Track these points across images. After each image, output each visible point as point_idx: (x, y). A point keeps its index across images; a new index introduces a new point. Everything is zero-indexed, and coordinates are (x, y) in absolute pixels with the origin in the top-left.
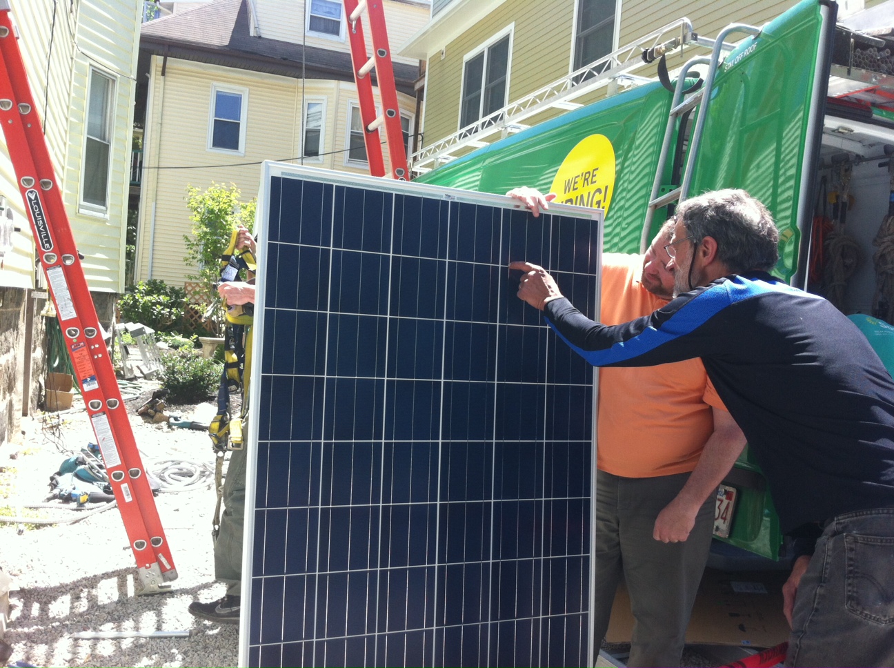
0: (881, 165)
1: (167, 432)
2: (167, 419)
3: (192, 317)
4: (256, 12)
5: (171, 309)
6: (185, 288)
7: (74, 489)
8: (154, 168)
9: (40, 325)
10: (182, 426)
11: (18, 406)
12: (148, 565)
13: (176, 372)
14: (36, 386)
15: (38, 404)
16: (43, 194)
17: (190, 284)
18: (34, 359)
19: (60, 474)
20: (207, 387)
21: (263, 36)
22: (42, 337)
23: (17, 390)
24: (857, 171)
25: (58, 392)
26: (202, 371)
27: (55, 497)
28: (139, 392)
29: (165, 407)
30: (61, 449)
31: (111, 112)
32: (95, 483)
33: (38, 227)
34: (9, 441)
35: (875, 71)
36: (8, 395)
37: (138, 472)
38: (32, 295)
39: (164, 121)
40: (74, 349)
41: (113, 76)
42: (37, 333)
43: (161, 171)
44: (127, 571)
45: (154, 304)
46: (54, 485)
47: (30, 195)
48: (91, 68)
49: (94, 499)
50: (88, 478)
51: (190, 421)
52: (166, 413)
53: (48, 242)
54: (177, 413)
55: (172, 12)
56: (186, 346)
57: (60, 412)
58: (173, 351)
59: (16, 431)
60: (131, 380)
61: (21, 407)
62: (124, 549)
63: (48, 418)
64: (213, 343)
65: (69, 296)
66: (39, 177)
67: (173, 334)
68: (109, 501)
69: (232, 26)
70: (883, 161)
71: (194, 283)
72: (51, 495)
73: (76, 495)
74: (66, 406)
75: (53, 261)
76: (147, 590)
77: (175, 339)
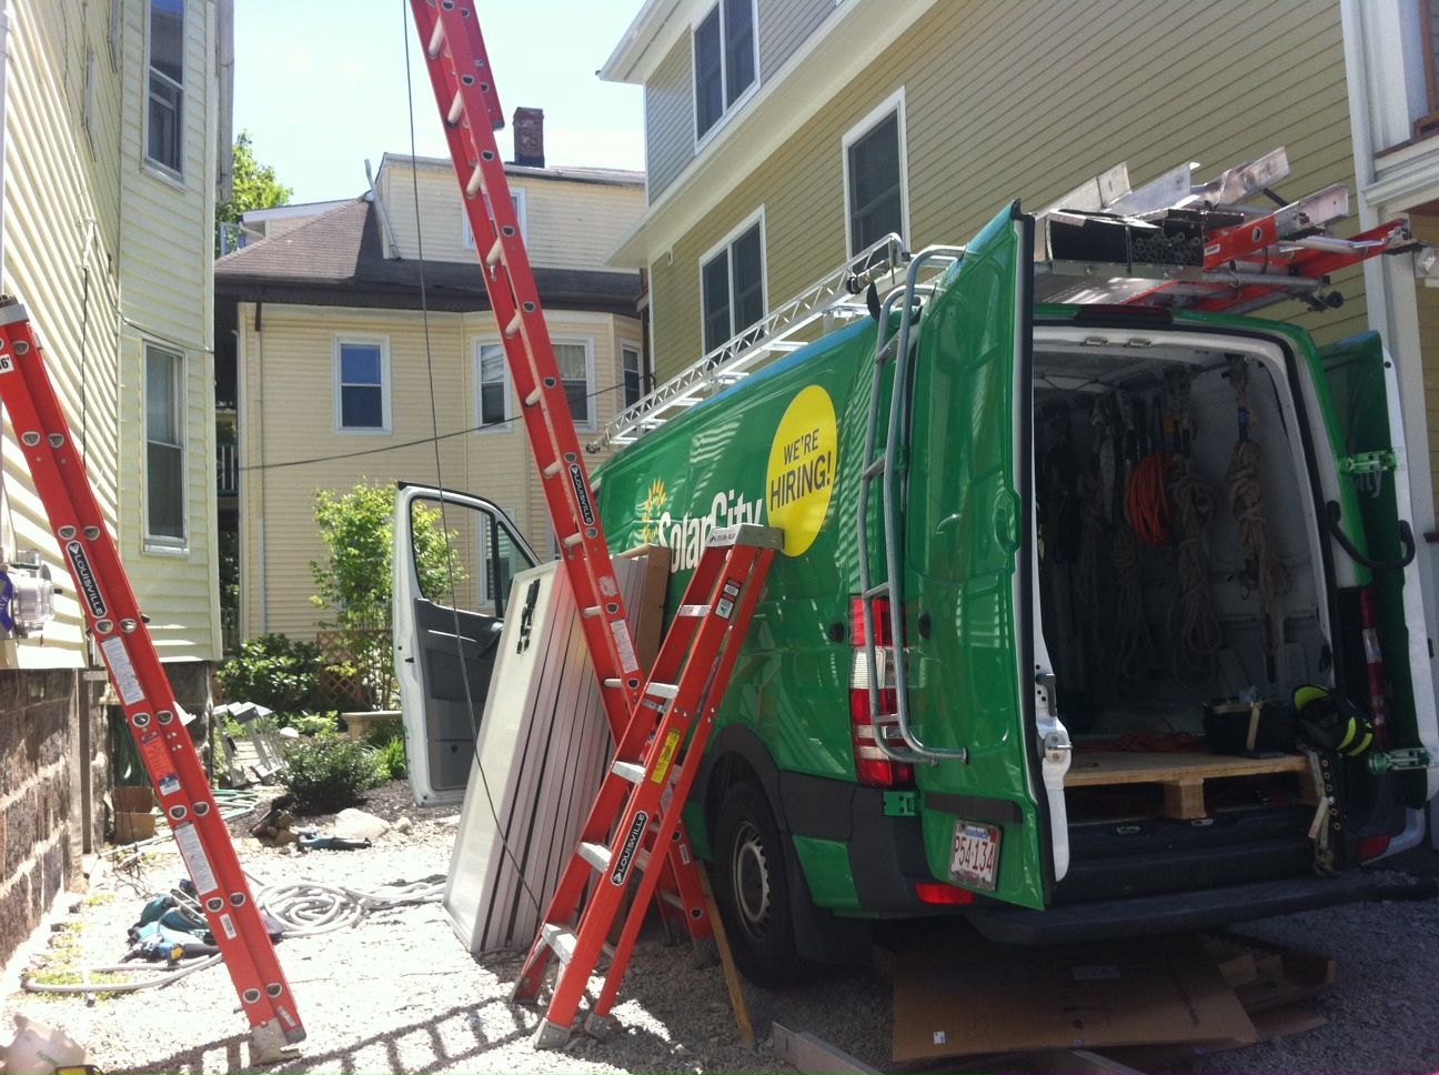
0: (1224, 375)
1: (297, 857)
2: (295, 839)
3: (332, 684)
4: (389, 223)
5: (299, 676)
6: (318, 642)
7: (162, 941)
8: (257, 468)
9: (102, 719)
10: (319, 846)
11: (76, 838)
12: (264, 1023)
13: (306, 768)
14: (101, 809)
15: (105, 836)
16: (90, 546)
17: (325, 635)
18: (95, 769)
19: (141, 924)
20: (354, 786)
21: (404, 257)
22: (104, 736)
23: (73, 815)
24: (1198, 386)
25: (134, 814)
26: (343, 762)
27: (136, 955)
28: (255, 804)
29: (292, 821)
30: (143, 894)
31: (180, 403)
32: (192, 932)
33: (86, 589)
34: (66, 889)
35: (1167, 263)
36: (61, 822)
37: (241, 897)
38: (85, 676)
39: (266, 397)
40: (144, 742)
41: (178, 351)
42: (96, 731)
43: (269, 472)
44: (240, 1038)
45: (273, 671)
46: (133, 937)
47: (72, 549)
48: (145, 344)
49: (191, 953)
50: (182, 923)
51: (330, 837)
52: (295, 830)
53: (100, 606)
54: (311, 828)
55: (264, 235)
56: (325, 731)
57: (138, 844)
58: (306, 739)
59: (77, 875)
60: (241, 788)
61: (81, 838)
62: (235, 1012)
63: (122, 855)
64: (363, 719)
65: (133, 673)
66: (81, 523)
67: (305, 714)
68: (212, 954)
69: (356, 247)
70: (1226, 369)
71: (331, 633)
72: (128, 953)
73: (165, 950)
74: (147, 833)
75: (109, 629)
76: (264, 1057)
77: (309, 721)
